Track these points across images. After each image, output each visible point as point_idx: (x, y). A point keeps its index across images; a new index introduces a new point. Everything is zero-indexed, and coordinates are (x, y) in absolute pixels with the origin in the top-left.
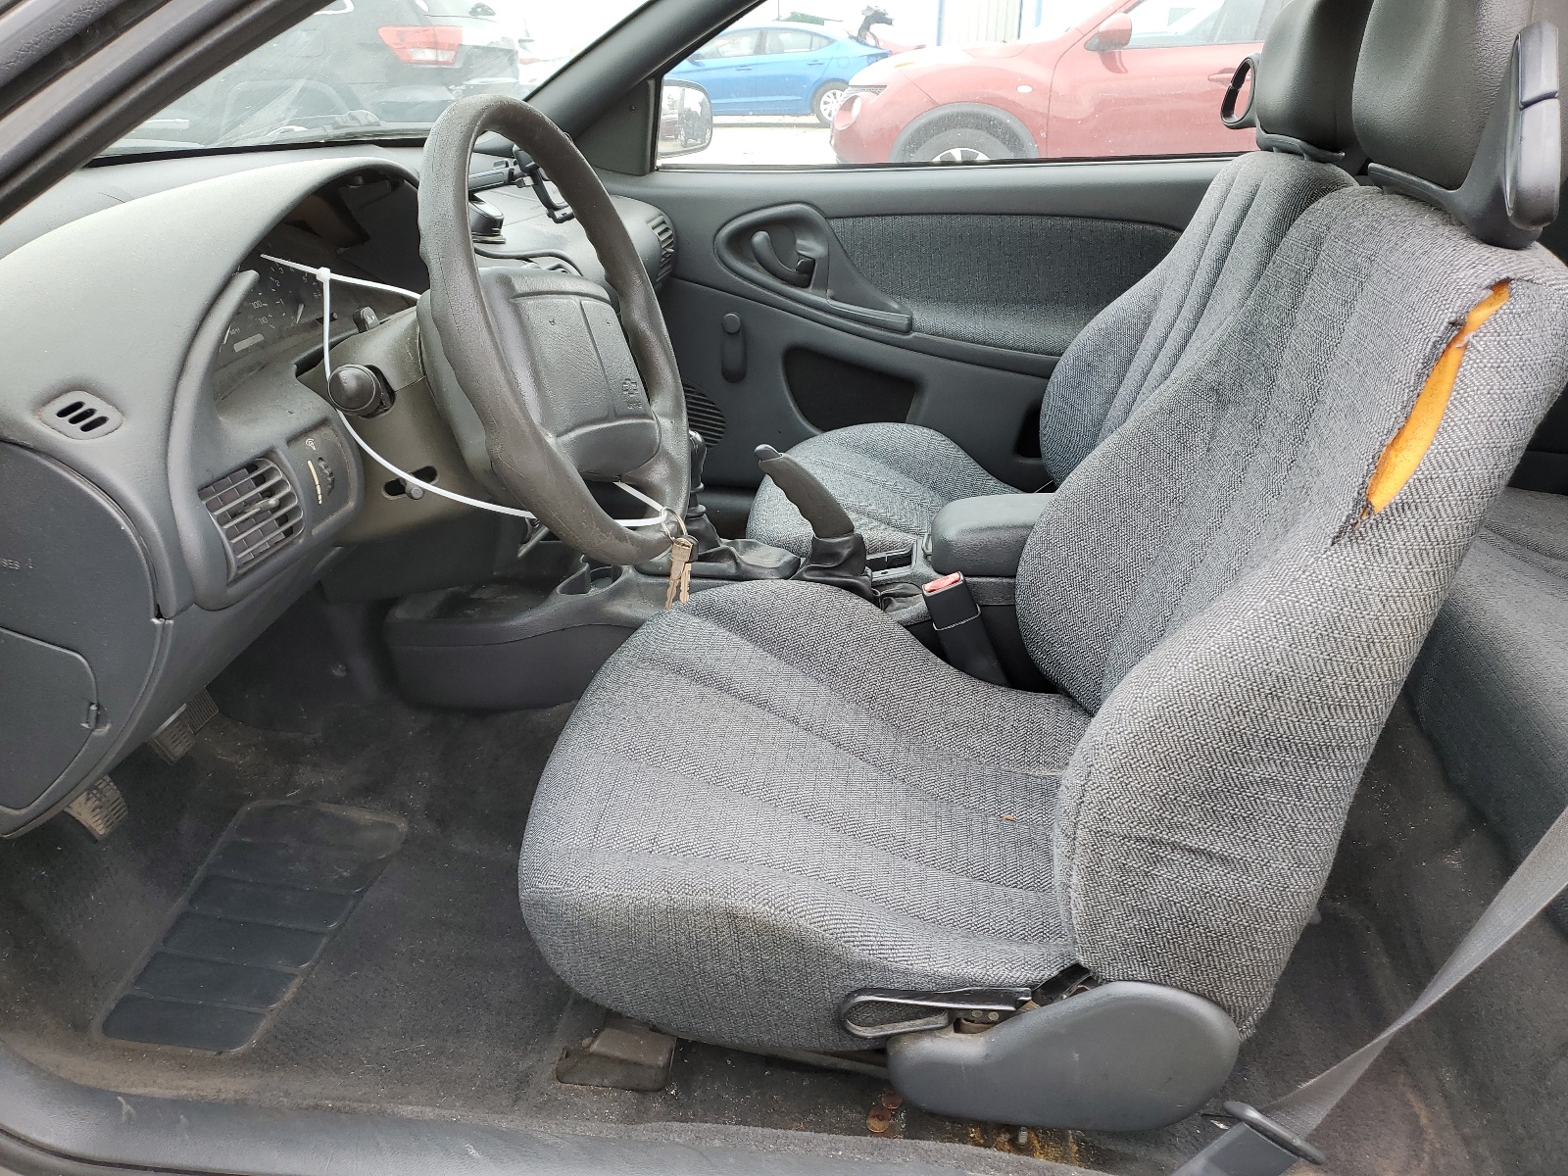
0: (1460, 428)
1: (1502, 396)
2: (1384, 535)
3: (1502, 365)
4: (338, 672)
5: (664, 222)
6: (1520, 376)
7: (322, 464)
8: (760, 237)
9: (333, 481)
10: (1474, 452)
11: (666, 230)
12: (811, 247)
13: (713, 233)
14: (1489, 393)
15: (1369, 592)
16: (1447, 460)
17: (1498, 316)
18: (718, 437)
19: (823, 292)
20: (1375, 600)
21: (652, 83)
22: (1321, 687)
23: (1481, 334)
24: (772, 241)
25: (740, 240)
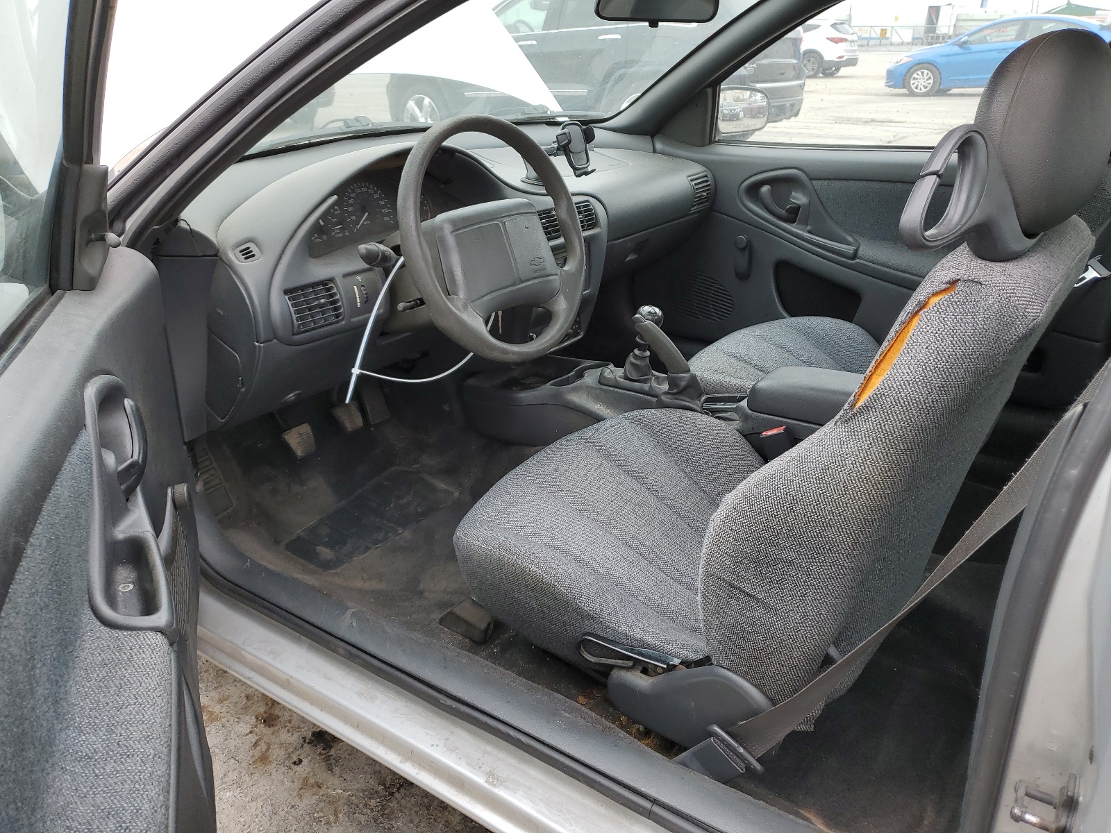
0: (904, 367)
1: (936, 351)
2: (857, 423)
3: (939, 332)
4: (446, 408)
5: (706, 176)
6: (951, 341)
7: (363, 288)
8: (765, 189)
9: (367, 298)
10: (913, 383)
11: (706, 181)
12: (799, 198)
13: (738, 184)
14: (927, 348)
15: (846, 456)
16: (895, 386)
17: (941, 302)
18: (729, 314)
19: (804, 227)
20: (848, 462)
21: (710, 91)
22: (818, 509)
23: (929, 312)
24: (772, 192)
25: (753, 190)
